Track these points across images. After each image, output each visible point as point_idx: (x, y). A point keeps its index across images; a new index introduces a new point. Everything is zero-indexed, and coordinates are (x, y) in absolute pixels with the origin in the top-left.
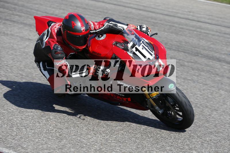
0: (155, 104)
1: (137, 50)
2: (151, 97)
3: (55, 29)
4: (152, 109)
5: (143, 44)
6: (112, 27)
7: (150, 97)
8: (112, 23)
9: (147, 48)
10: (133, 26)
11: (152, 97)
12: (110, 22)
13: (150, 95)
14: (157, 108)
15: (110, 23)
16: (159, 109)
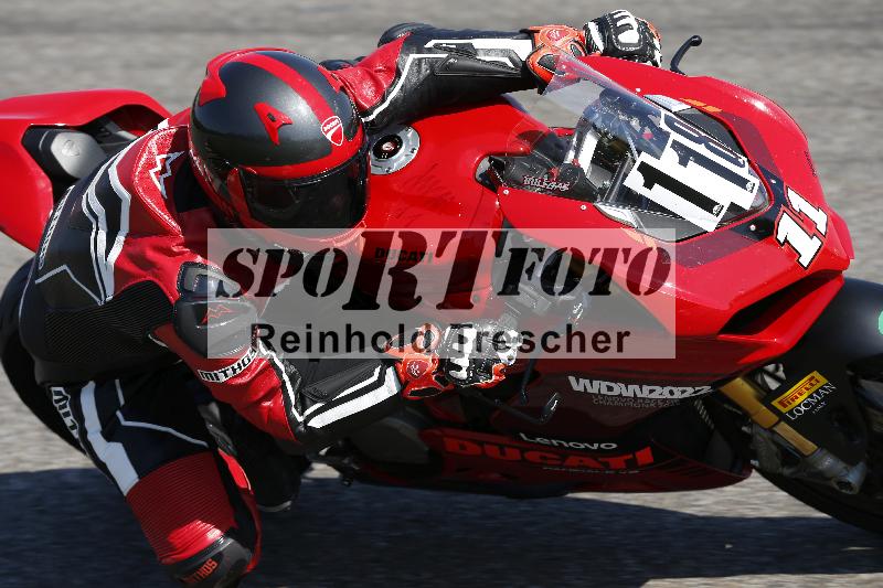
0: (809, 446)
1: (652, 176)
2: (784, 410)
3: (152, 172)
4: (787, 471)
5: (674, 136)
6: (447, 67)
7: (777, 419)
8: (436, 46)
9: (701, 149)
10: (563, 33)
11: (791, 412)
12: (430, 44)
13: (775, 403)
14: (828, 462)
15: (430, 50)
16: (841, 466)
